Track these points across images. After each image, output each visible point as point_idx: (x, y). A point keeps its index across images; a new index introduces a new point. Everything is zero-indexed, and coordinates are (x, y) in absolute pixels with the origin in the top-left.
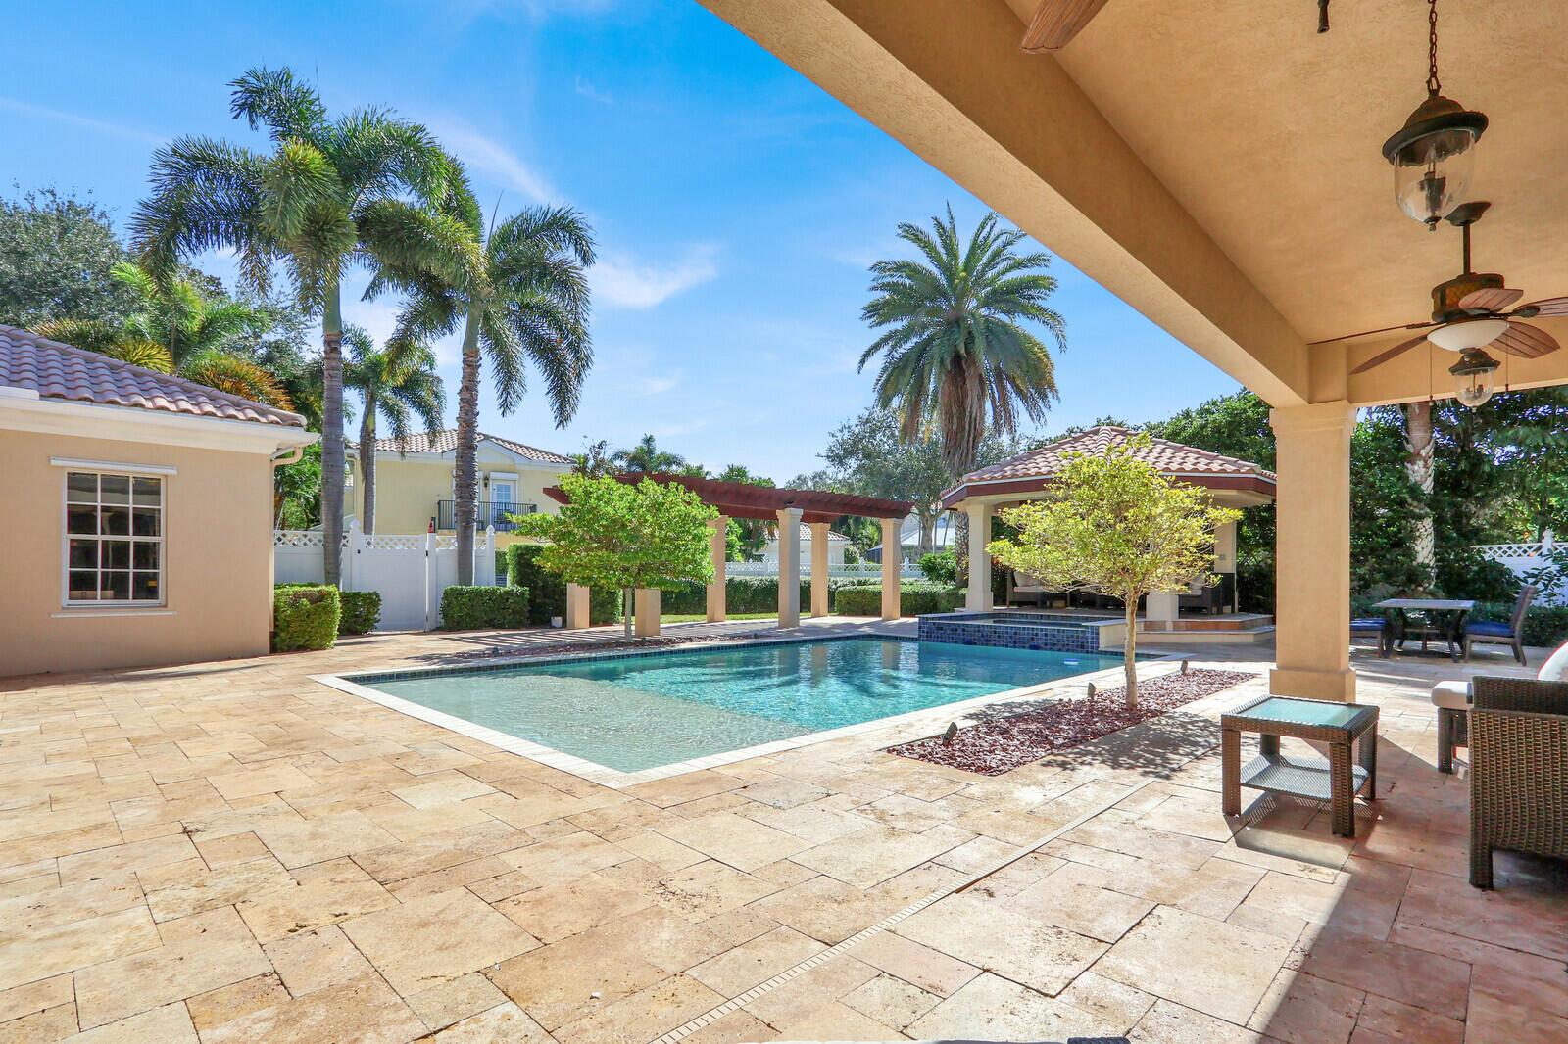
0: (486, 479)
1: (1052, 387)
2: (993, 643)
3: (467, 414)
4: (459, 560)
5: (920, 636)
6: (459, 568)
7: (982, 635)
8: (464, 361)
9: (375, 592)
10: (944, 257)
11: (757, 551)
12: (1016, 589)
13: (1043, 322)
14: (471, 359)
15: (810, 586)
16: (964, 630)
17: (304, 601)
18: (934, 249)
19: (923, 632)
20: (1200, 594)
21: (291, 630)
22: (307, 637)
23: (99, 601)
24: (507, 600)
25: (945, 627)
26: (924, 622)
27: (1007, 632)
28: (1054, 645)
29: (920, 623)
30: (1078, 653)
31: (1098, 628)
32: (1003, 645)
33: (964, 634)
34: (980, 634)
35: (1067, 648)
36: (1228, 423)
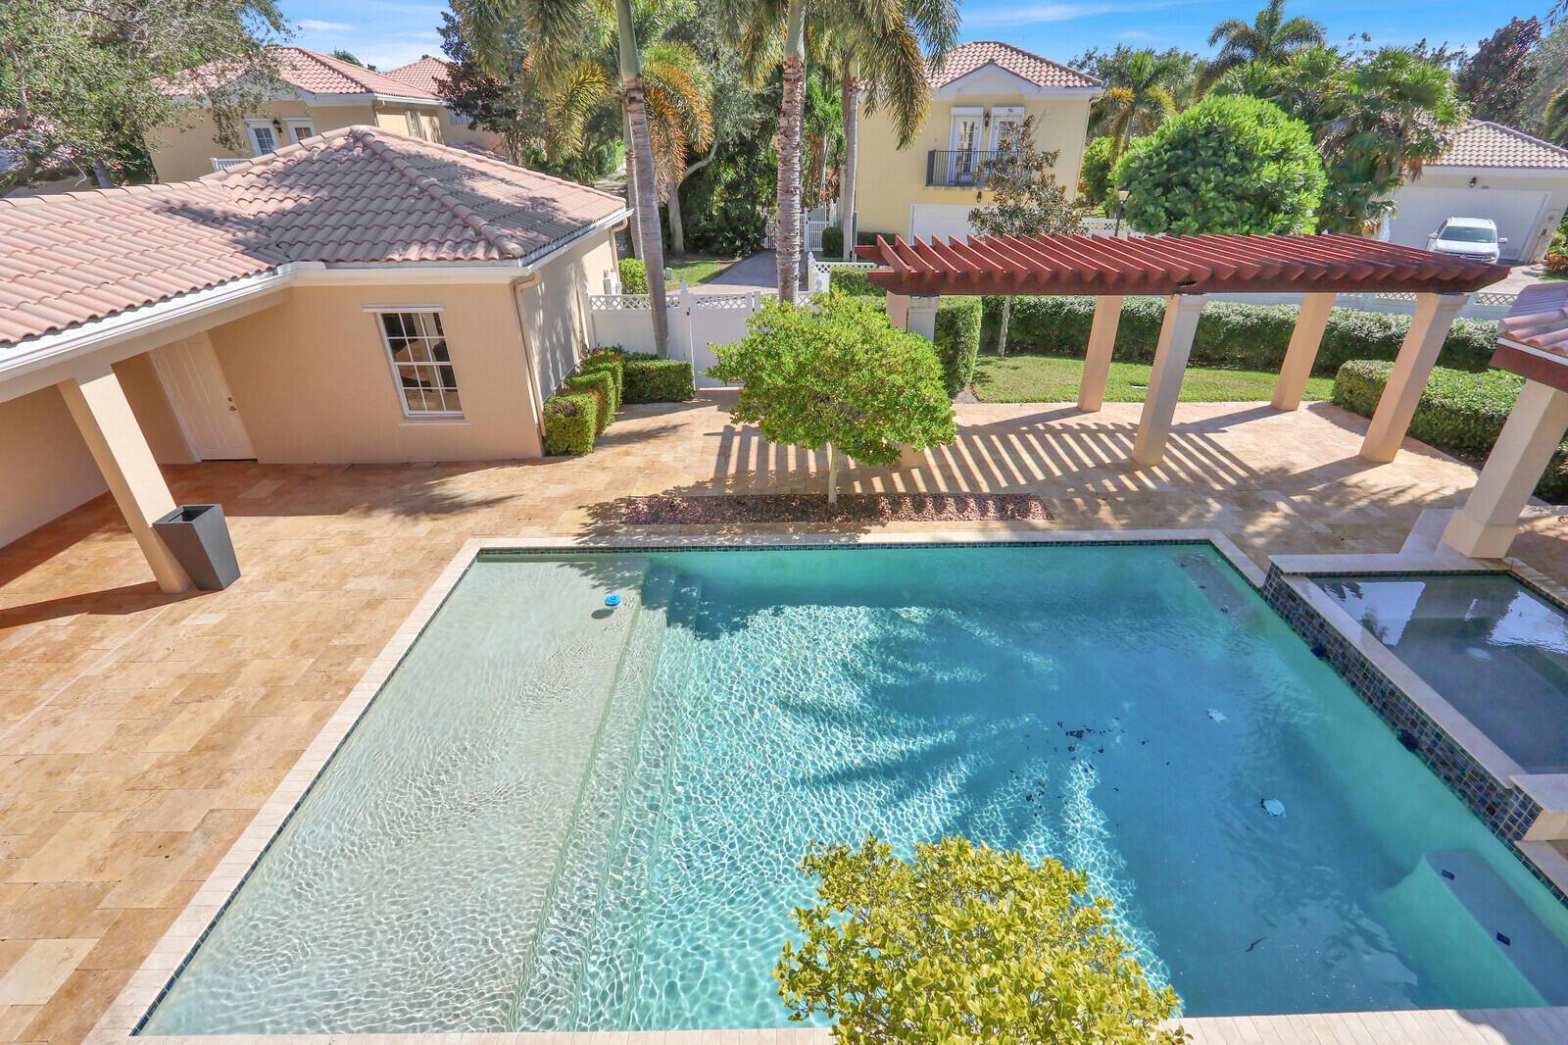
2: (1353, 679)
5: (1264, 588)
7: (1344, 655)
16: (1322, 625)
19: (1271, 585)
25: (1298, 601)
26: (1276, 574)
27: (1380, 682)
28: (1444, 763)
29: (1271, 570)
30: (1476, 813)
31: (1540, 809)
32: (1364, 694)
33: (1319, 632)
34: (1341, 651)
35: (1463, 787)
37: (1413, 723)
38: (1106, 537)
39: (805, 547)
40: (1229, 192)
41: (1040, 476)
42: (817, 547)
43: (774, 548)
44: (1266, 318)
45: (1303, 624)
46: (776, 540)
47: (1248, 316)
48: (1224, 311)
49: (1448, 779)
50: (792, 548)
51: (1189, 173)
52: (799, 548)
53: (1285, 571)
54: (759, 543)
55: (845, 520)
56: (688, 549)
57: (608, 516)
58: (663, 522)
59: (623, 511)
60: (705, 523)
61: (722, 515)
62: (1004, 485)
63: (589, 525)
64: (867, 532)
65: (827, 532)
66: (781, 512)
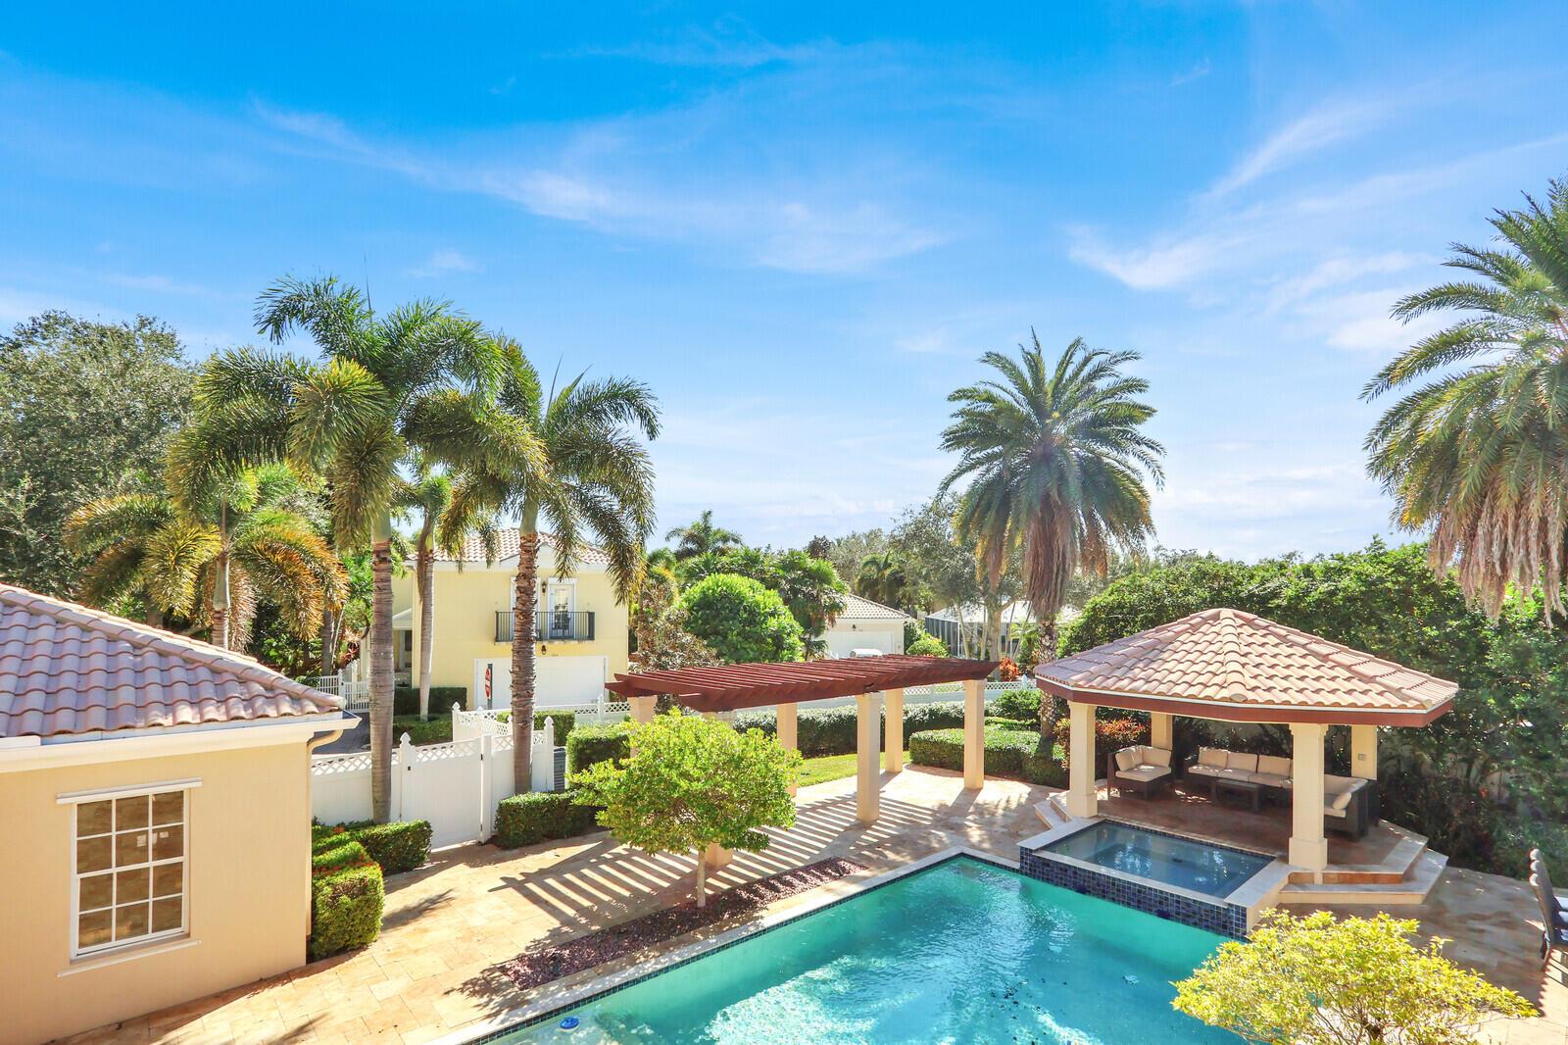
0: (544, 584)
1: (1149, 525)
2: (1112, 896)
3: (523, 605)
4: (516, 762)
5: (1022, 867)
6: (515, 771)
7: (1098, 885)
8: (522, 546)
9: (426, 823)
10: (1030, 385)
11: (817, 636)
12: (1118, 774)
14: (529, 544)
16: (1075, 873)
17: (344, 898)
18: (1020, 375)
19: (1026, 863)
20: (1344, 816)
21: (330, 933)
22: (348, 938)
23: (114, 943)
25: (1051, 865)
26: (1027, 854)
27: (1129, 888)
28: (1189, 916)
29: (1022, 853)
30: (1219, 934)
31: (1244, 909)
32: (1123, 902)
33: (1075, 878)
34: (1096, 882)
35: (1204, 923)
36: (1362, 593)
37: (1161, 903)
38: (902, 872)
39: (723, 947)
40: (751, 637)
41: (823, 846)
42: (732, 944)
43: (698, 958)
44: (840, 716)
45: (1061, 879)
46: (698, 949)
47: (829, 716)
48: (815, 715)
49: (1195, 924)
50: (713, 952)
51: (718, 625)
52: (719, 949)
53: (1034, 849)
54: (687, 956)
55: (732, 915)
56: (620, 987)
57: (496, 991)
58: (567, 973)
59: (505, 979)
60: (613, 958)
61: (620, 947)
62: (807, 857)
63: (487, 1004)
64: (762, 917)
65: (731, 928)
66: (672, 926)
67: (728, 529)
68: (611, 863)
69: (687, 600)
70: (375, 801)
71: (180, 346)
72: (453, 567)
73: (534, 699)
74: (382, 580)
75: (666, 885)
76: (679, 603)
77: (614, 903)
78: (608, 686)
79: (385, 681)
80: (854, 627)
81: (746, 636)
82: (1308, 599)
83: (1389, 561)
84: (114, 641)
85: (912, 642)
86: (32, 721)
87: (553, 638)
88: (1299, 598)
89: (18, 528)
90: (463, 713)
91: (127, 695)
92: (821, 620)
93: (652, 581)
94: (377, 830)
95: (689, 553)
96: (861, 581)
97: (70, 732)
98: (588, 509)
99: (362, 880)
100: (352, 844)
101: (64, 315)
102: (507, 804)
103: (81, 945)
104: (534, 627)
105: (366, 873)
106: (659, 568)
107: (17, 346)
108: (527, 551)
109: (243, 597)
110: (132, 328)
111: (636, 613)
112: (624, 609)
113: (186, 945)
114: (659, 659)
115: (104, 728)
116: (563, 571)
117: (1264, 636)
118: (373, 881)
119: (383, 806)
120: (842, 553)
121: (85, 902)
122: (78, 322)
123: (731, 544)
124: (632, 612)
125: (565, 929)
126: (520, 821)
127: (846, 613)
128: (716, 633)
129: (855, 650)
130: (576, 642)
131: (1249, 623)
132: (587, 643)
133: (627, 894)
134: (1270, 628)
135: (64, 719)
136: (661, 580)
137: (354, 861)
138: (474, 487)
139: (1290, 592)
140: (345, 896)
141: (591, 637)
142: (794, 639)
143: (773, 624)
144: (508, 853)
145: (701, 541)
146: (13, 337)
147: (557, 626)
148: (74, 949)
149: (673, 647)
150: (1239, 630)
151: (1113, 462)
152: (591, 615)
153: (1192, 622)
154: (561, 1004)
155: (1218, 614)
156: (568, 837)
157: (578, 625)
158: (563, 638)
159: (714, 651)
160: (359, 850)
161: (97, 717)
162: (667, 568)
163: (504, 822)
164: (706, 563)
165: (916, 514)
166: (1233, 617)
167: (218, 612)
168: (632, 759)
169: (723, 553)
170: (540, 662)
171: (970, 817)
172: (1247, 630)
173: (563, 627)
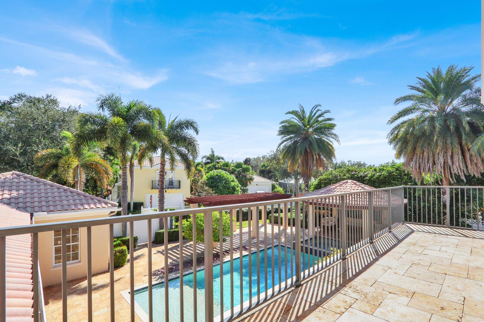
0: (166, 173)
6: (159, 224)
8: (161, 163)
9: (136, 237)
10: (302, 117)
11: (246, 187)
13: (332, 138)
14: (163, 162)
15: (261, 211)
17: (118, 254)
22: (119, 263)
24: (173, 233)
27: (319, 252)
29: (294, 244)
33: (306, 249)
36: (387, 175)
38: (262, 249)
39: (214, 266)
40: (226, 187)
42: (216, 265)
51: (216, 184)
55: (217, 259)
56: (188, 274)
57: (157, 275)
58: (174, 271)
59: (159, 273)
60: (186, 268)
61: (188, 266)
62: (238, 246)
63: (155, 278)
64: (224, 259)
65: (216, 262)
66: (201, 261)
67: (220, 155)
68: (186, 247)
69: (207, 177)
70: (123, 231)
71: (58, 103)
72: (139, 167)
73: (165, 204)
74: (124, 173)
75: (200, 252)
76: (205, 178)
77: (186, 256)
78: (184, 201)
79: (125, 199)
80: (257, 185)
81: (224, 187)
82: (374, 177)
83: (395, 167)
84: (59, 189)
85: (274, 189)
86: (44, 208)
87: (168, 188)
88: (372, 177)
89: (17, 157)
90: (144, 209)
91: (65, 202)
92: (247, 183)
93: (197, 172)
94: (124, 238)
95: (208, 163)
96: (260, 171)
97: (53, 211)
98: (179, 153)
99: (122, 249)
100: (118, 241)
101: (24, 94)
102: (158, 232)
103: (55, 263)
104: (164, 185)
105: (123, 248)
106: (199, 168)
107: (11, 103)
108: (162, 165)
109: (83, 177)
110: (45, 98)
111: (193, 181)
112: (189, 180)
113: (79, 264)
114: (198, 194)
115: (60, 210)
116: (172, 169)
117: (358, 187)
118: (125, 249)
119: (125, 233)
120: (255, 162)
121: (56, 253)
122: (29, 96)
123: (221, 160)
124: (192, 180)
125: (173, 262)
126: (161, 237)
127: (254, 181)
128: (216, 186)
129: (257, 191)
130: (175, 189)
131: (355, 184)
132: (178, 190)
133: (190, 254)
134: (360, 185)
135: (52, 208)
136: (200, 171)
137: (119, 245)
138: (148, 147)
139: (369, 175)
140: (118, 253)
141: (179, 188)
142: (239, 189)
143: (232, 184)
144: (158, 245)
145: (212, 159)
146: (9, 100)
147: (170, 185)
148: (54, 264)
149: (203, 191)
150: (352, 186)
151: (325, 139)
152: (180, 181)
153: (340, 184)
154: (173, 278)
155: (348, 181)
156: (174, 241)
157: (176, 184)
158: (171, 188)
159: (214, 192)
160: (120, 243)
161: (59, 207)
162: (202, 167)
163: (157, 237)
164: (213, 166)
165: (274, 151)
166: (351, 182)
167: (76, 181)
168: (191, 219)
169: (218, 163)
170: (166, 195)
171: (283, 236)
172: (354, 185)
173: (171, 185)
